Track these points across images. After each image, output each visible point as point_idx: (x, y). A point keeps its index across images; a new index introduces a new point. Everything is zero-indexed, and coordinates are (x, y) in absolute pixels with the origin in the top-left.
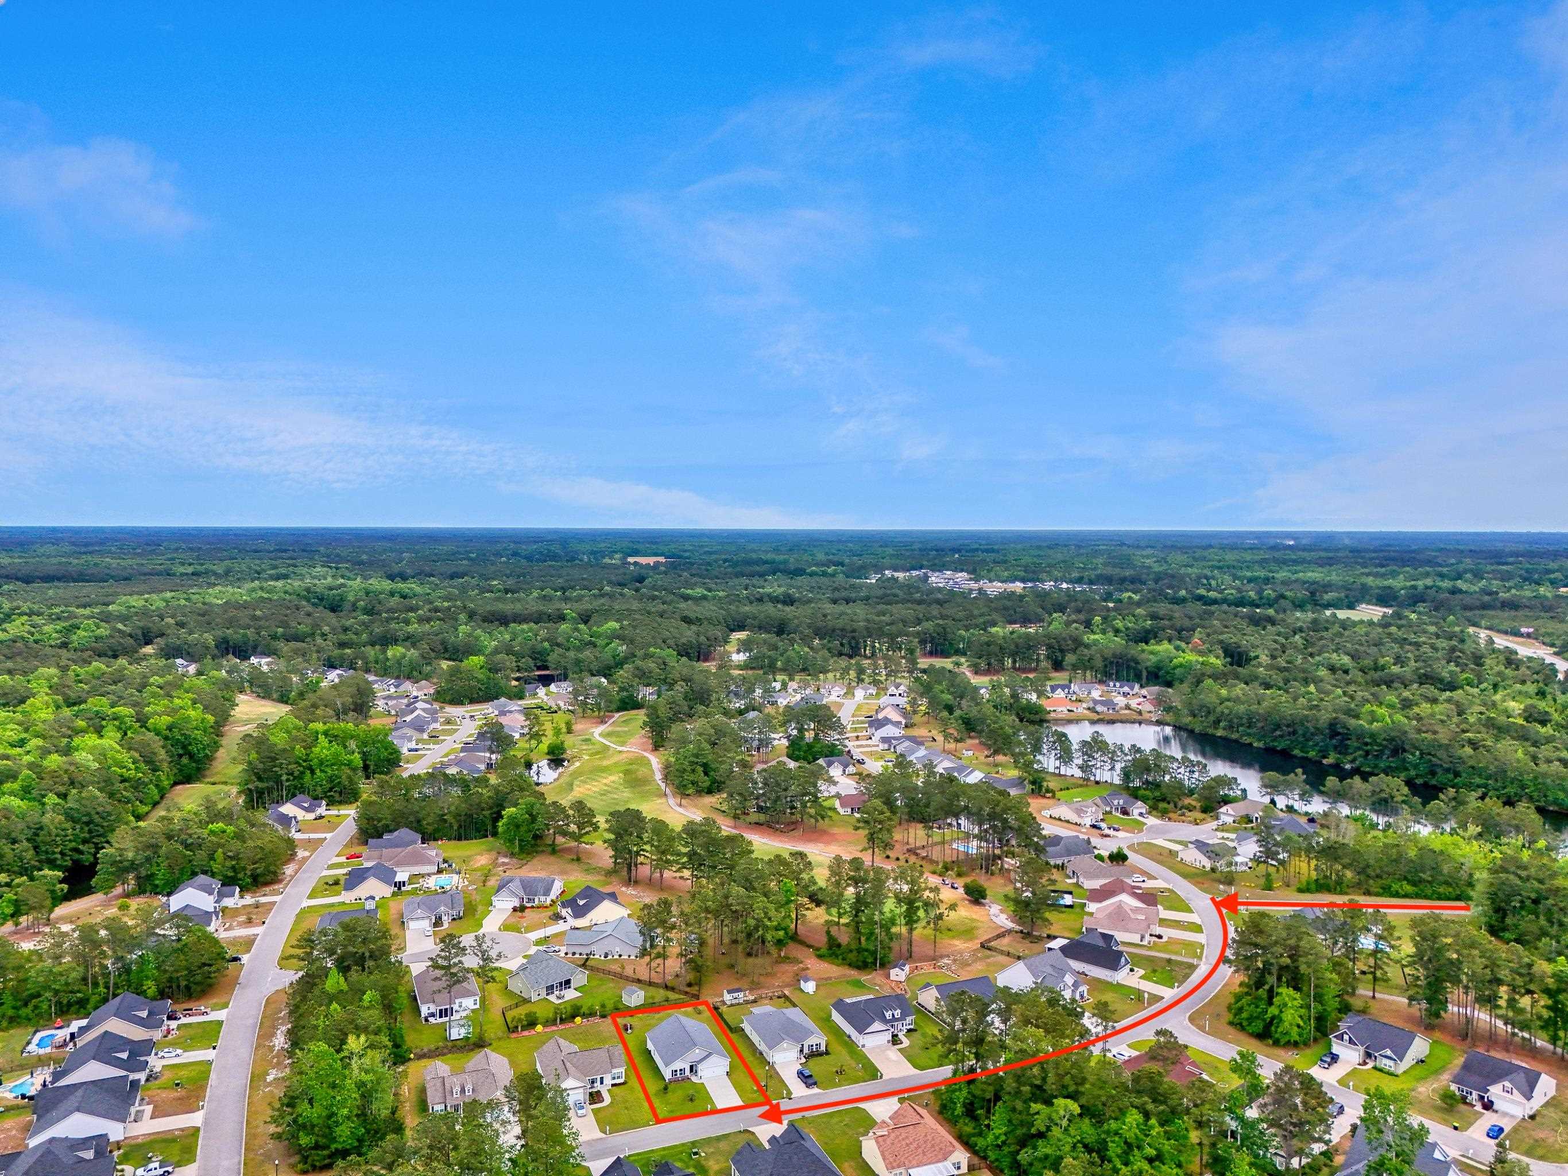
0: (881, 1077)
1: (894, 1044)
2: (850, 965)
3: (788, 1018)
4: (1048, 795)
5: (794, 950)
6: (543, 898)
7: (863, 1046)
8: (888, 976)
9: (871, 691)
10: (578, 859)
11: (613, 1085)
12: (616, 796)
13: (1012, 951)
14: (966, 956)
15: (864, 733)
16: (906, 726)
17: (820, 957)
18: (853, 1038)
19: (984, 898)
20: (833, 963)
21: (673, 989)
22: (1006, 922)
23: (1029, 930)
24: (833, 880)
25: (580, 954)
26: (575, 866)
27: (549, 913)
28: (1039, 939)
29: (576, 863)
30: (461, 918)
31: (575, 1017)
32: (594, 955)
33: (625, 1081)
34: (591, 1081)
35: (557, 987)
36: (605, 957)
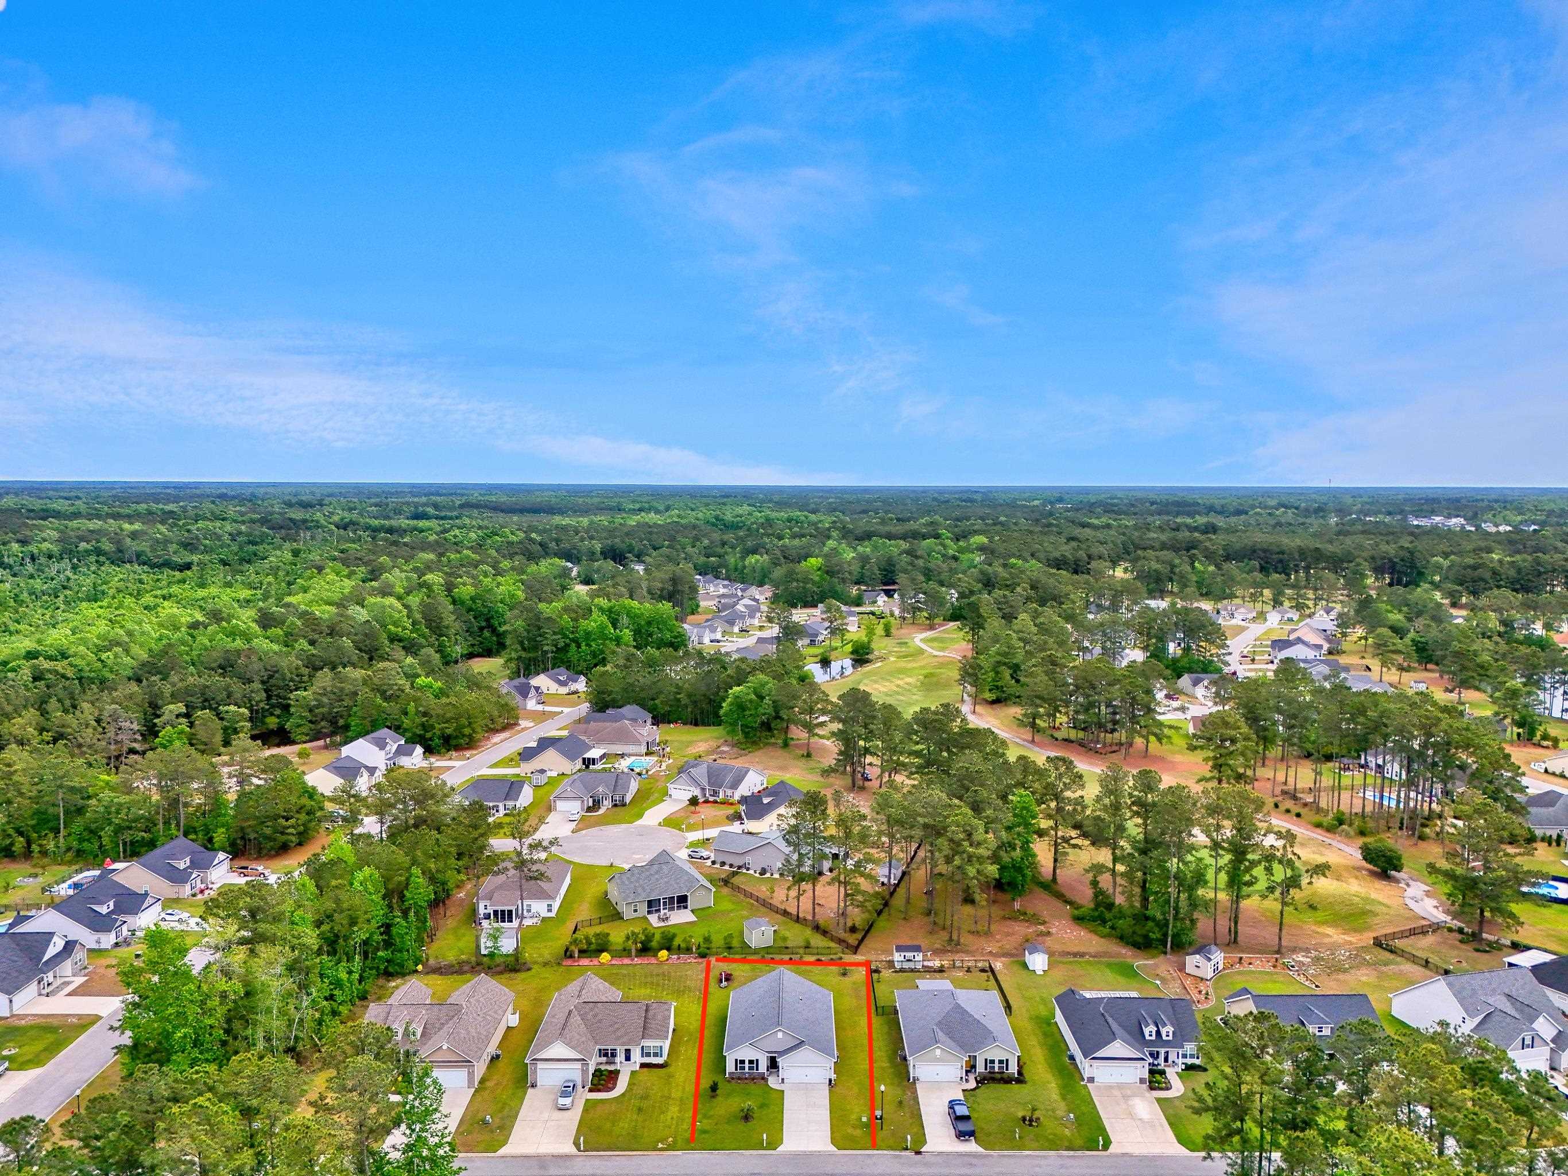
0: (1106, 1147)
1: (1152, 1088)
2: (1121, 938)
3: (958, 1006)
4: (1545, 743)
5: (1041, 904)
6: (729, 792)
7: (1091, 1080)
8: (1182, 968)
9: (1290, 615)
10: (809, 755)
11: (643, 1066)
12: (902, 698)
13: (1434, 959)
14: (1342, 954)
15: (1266, 657)
16: (1330, 653)
17: (1079, 919)
18: (1078, 1061)
19: (1398, 868)
20: (1095, 932)
21: (825, 933)
22: (1435, 912)
23: (1476, 929)
24: (1107, 801)
25: (731, 866)
26: (802, 763)
27: (730, 811)
28: (1495, 947)
29: (804, 760)
30: (624, 805)
31: (661, 949)
32: (748, 869)
33: (666, 1062)
34: (603, 1053)
35: (665, 903)
36: (761, 874)
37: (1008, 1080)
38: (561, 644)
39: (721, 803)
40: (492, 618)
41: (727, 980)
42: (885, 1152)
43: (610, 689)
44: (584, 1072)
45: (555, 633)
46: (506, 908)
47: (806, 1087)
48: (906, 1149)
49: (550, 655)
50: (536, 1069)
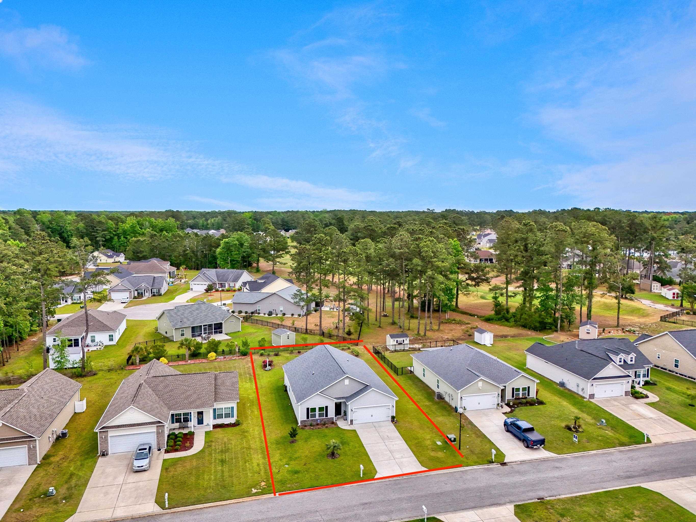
0: (649, 440)
1: (636, 398)
6: (232, 284)
7: (592, 396)
8: (576, 335)
11: (215, 427)
17: (489, 320)
25: (246, 313)
30: (161, 295)
31: (210, 352)
32: (259, 313)
33: (237, 421)
34: (176, 419)
35: (205, 329)
36: (269, 315)
37: (531, 403)
38: (108, 237)
39: (228, 291)
40: (63, 232)
41: (270, 365)
42: (475, 467)
43: (142, 249)
44: (159, 434)
45: (103, 230)
46: (73, 338)
47: (375, 426)
48: (491, 462)
49: (101, 243)
50: (106, 437)
